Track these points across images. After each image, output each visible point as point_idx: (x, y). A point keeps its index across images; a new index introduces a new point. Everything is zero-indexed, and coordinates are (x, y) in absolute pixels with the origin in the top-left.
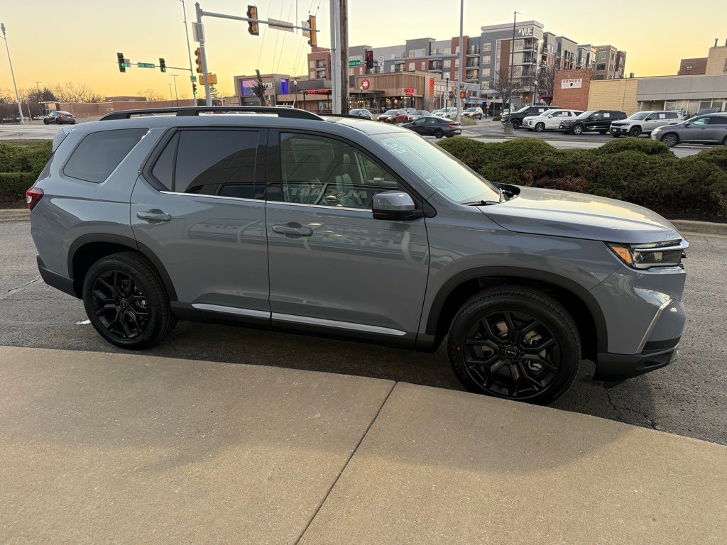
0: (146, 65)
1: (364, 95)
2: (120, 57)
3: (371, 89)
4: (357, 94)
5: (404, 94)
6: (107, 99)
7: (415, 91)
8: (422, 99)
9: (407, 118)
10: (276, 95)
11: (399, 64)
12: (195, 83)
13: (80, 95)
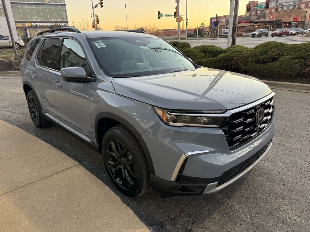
0: (168, 16)
1: (269, 22)
2: (159, 12)
3: (274, 19)
4: (266, 22)
5: (292, 20)
6: (161, 30)
7: (299, 19)
8: (303, 23)
9: (289, 33)
10: (226, 25)
11: (296, 5)
12: (187, 22)
13: (153, 29)
